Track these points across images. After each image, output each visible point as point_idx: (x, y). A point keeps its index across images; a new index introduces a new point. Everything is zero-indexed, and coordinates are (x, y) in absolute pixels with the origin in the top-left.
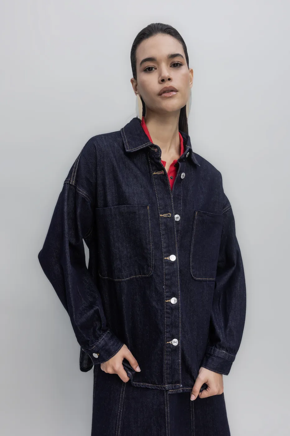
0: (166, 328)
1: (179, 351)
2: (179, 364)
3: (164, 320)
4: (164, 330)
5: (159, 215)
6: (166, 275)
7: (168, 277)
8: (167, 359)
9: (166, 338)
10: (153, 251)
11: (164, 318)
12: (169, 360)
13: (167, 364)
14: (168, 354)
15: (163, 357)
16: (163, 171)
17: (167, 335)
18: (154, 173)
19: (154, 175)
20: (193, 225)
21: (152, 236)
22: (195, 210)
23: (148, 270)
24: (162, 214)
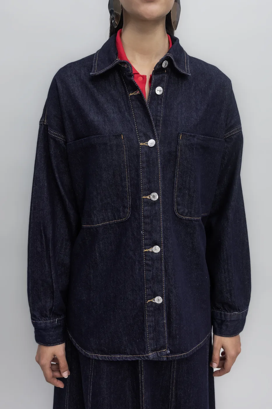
0: (146, 283)
1: (163, 310)
2: (164, 326)
3: (143, 273)
4: (144, 286)
6: (145, 217)
7: (147, 220)
8: (149, 321)
9: (147, 295)
10: (129, 188)
11: (143, 271)
12: (152, 321)
13: (150, 326)
14: (151, 314)
15: (143, 318)
16: (138, 91)
17: (147, 291)
18: (131, 94)
19: (131, 96)
20: (176, 152)
21: (127, 170)
22: (179, 133)
23: (124, 212)
24: (143, 142)
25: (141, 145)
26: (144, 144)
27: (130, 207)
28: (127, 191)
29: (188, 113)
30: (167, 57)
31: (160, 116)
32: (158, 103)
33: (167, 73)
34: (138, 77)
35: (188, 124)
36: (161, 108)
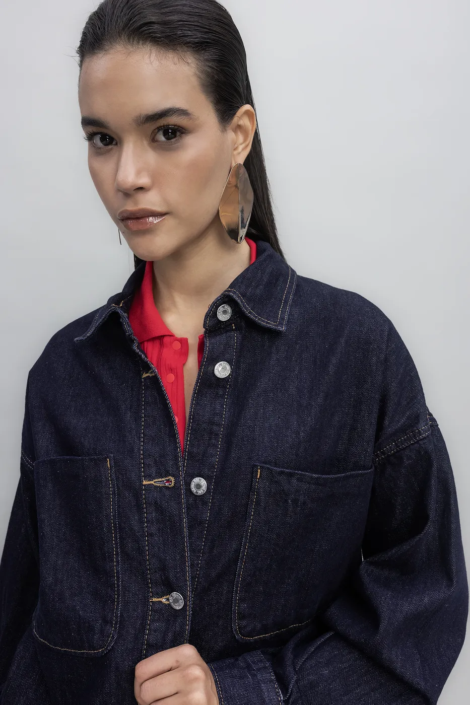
6: (150, 646)
18: (144, 375)
19: (144, 379)
20: (246, 506)
21: (116, 537)
22: (256, 466)
23: (102, 632)
24: (150, 478)
25: (145, 485)
26: (152, 482)
27: (116, 624)
28: (115, 584)
29: (279, 417)
30: (227, 296)
31: (219, 425)
32: (217, 394)
33: (238, 329)
34: (171, 343)
35: (277, 443)
36: (222, 406)
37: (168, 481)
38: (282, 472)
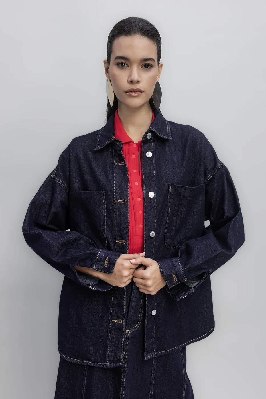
2: (121, 343)
4: (111, 309)
5: (114, 201)
12: (113, 337)
13: (111, 341)
15: (107, 334)
16: (124, 162)
18: (116, 164)
19: (116, 165)
22: (169, 184)
24: (117, 199)
30: (150, 130)
31: (153, 174)
34: (133, 145)
36: (153, 167)
37: (123, 201)
38: (179, 186)
